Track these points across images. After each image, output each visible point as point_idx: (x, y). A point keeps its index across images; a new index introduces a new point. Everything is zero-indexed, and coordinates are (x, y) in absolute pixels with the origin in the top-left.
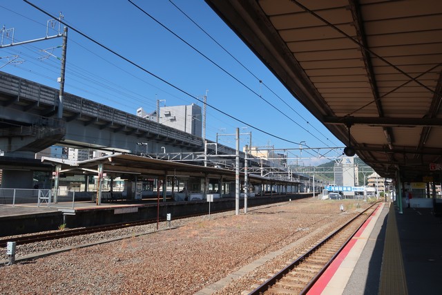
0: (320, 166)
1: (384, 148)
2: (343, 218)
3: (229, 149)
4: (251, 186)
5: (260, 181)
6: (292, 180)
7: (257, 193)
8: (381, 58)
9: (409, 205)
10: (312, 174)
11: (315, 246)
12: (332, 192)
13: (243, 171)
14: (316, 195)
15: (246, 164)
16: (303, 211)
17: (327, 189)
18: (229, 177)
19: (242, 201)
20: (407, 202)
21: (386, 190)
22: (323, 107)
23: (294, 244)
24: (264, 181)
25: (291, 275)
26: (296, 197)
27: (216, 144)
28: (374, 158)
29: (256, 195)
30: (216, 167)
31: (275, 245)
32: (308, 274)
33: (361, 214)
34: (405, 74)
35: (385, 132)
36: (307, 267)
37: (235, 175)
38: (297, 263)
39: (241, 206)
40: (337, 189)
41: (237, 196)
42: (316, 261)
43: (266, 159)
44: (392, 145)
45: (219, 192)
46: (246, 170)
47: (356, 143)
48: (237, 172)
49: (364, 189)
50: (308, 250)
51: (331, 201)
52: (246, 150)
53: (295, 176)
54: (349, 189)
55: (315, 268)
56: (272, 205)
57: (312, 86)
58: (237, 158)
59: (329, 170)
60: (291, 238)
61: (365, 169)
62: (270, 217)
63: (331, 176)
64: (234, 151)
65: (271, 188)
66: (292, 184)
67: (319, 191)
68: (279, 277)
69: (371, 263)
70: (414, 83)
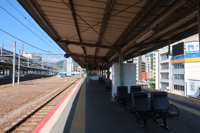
0: (57, 62)
1: (82, 56)
2: (66, 85)
3: (10, 52)
4: (23, 71)
5: (27, 69)
6: (44, 69)
7: (25, 75)
8: (79, 16)
9: (91, 79)
10: (53, 66)
11: (52, 98)
12: (62, 74)
13: (18, 63)
14: (55, 75)
15: (19, 60)
16: (48, 83)
17: (60, 73)
18: (9, 67)
19: (16, 79)
20: (90, 78)
21: (84, 73)
22: (56, 35)
23: (42, 98)
24: (29, 69)
25: (39, 112)
26: (45, 77)
27: (1, 49)
28: (79, 60)
29: (25, 76)
30: (2, 61)
31: (33, 99)
32: (47, 111)
33: (73, 83)
34: (88, 25)
35: (82, 48)
36: (47, 108)
37: (12, 66)
38: (42, 106)
39: (16, 81)
40: (64, 73)
41: (14, 76)
42: (52, 104)
43: (31, 58)
44: (85, 54)
45: (3, 74)
46: (19, 63)
47: (71, 53)
48: (14, 64)
49: (75, 73)
50: (49, 100)
51: (61, 78)
52: (20, 53)
53: (45, 67)
54: (69, 73)
55: (51, 108)
56: (33, 80)
57: (50, 24)
58: (14, 57)
59: (61, 64)
60: (41, 95)
61: (76, 65)
62: (31, 86)
63: (62, 67)
64: (12, 53)
65: (33, 72)
66: (44, 70)
67: (56, 74)
68: (33, 113)
69: (73, 103)
70: (91, 29)
